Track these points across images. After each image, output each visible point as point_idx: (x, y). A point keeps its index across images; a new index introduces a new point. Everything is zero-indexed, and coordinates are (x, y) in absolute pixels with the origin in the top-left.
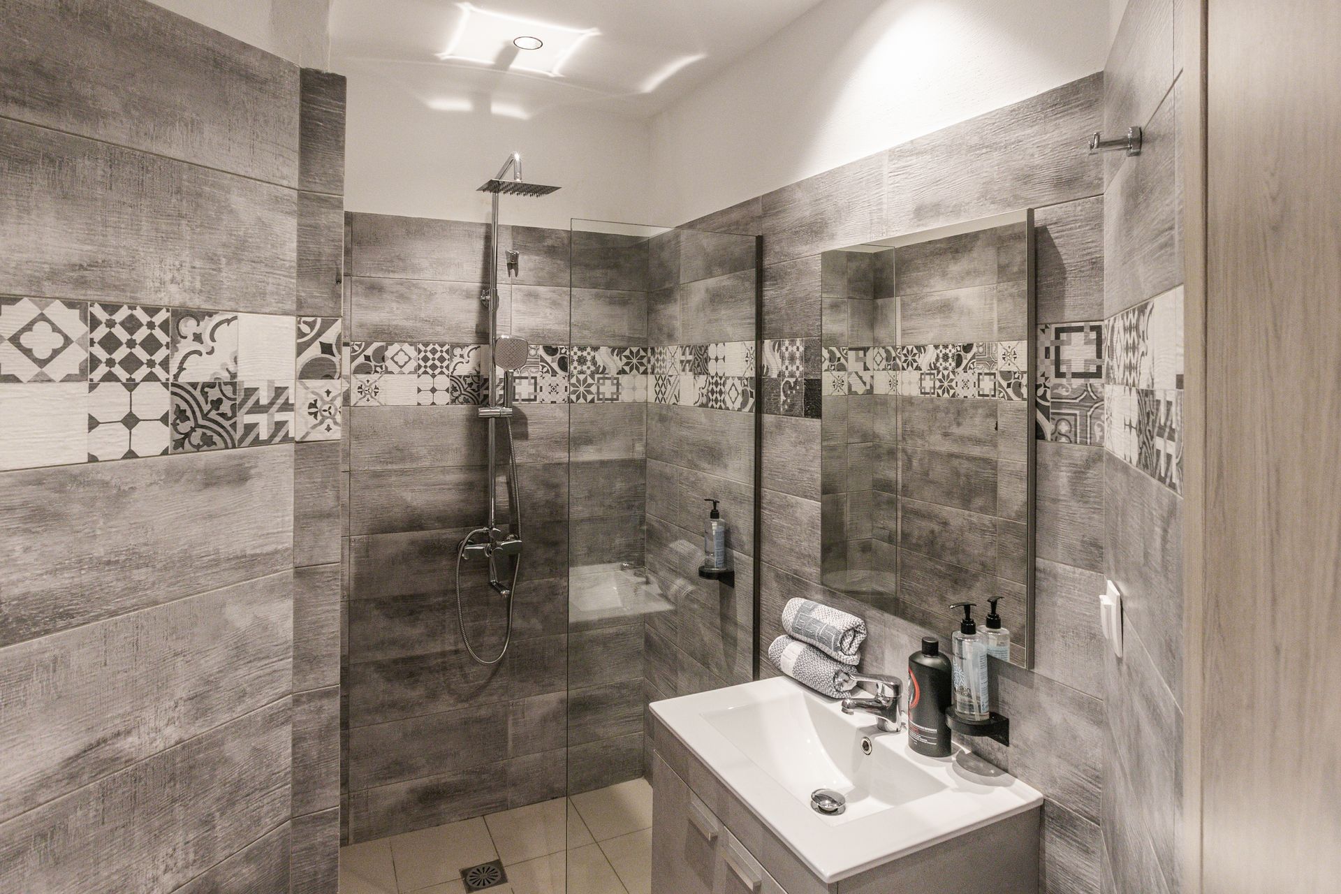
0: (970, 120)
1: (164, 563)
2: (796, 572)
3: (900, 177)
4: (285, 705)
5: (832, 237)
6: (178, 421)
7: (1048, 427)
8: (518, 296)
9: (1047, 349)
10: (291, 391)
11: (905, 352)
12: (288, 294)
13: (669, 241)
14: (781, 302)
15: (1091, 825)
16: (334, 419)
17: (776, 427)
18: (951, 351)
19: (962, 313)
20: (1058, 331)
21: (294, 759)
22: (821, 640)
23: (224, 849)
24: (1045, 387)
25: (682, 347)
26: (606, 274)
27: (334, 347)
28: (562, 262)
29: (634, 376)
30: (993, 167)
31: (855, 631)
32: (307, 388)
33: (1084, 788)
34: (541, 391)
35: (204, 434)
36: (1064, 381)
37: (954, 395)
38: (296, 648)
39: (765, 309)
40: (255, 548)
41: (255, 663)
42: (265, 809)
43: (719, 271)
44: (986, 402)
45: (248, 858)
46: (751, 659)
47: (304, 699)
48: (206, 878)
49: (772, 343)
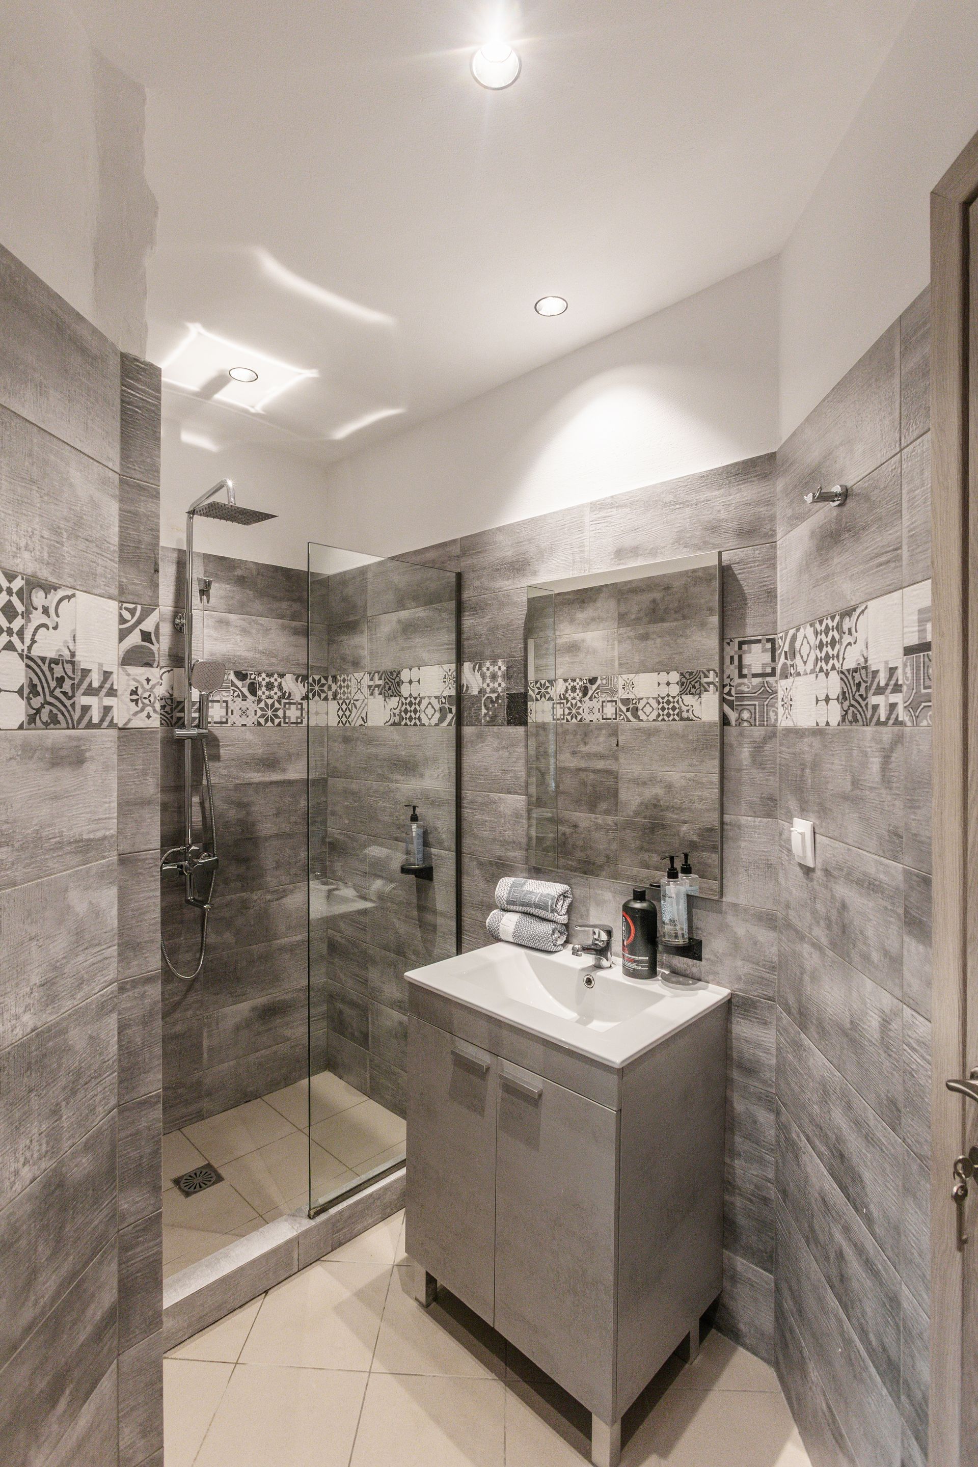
0: (665, 482)
1: (21, 843)
2: (500, 858)
3: (600, 525)
4: (112, 992)
5: (535, 573)
6: (31, 696)
7: (733, 716)
8: (209, 622)
9: (732, 658)
10: (115, 676)
11: (538, 685)
12: (113, 578)
13: (354, 578)
14: (482, 630)
15: (768, 1003)
16: (153, 707)
17: (478, 737)
18: (579, 684)
19: (588, 652)
20: (741, 644)
21: (120, 1047)
22: (537, 906)
23: (68, 1139)
24: (730, 685)
25: (370, 673)
26: (291, 606)
27: (153, 635)
28: (252, 592)
29: (317, 702)
30: (685, 519)
31: (564, 895)
32: (129, 675)
33: (763, 978)
34: (232, 714)
35: (51, 711)
36: (745, 681)
37: (581, 720)
38: (121, 935)
39: (464, 636)
40: (89, 832)
41: (90, 950)
42: (99, 1097)
43: (413, 604)
44: (609, 724)
45: (87, 1147)
46: (454, 940)
47: (128, 986)
48: (55, 1170)
49: (472, 665)
